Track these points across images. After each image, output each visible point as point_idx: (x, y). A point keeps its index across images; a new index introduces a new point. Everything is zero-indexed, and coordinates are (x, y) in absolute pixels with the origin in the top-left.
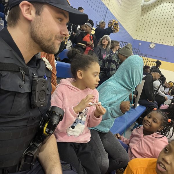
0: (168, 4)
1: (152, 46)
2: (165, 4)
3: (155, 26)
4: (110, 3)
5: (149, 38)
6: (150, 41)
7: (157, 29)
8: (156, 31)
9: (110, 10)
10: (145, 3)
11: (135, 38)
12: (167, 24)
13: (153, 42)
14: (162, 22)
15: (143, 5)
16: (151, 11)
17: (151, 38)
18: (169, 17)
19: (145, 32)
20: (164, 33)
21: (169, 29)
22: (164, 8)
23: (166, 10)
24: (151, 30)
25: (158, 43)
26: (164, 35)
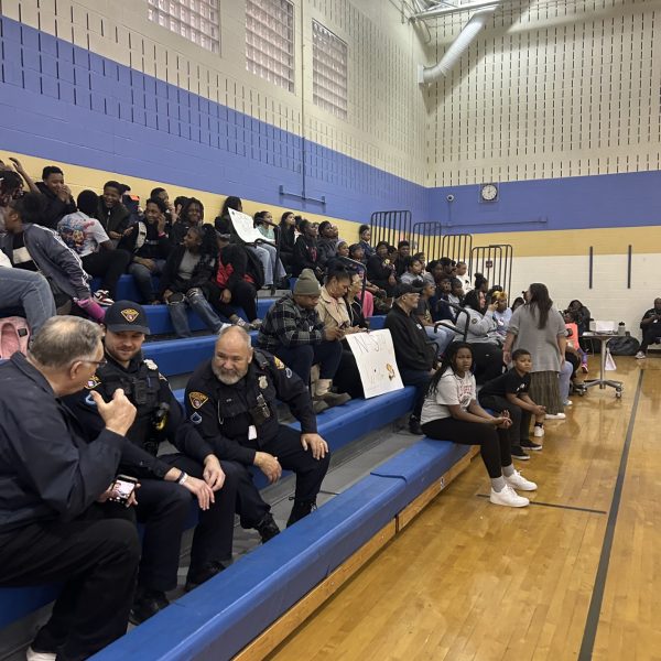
0: (498, 56)
1: (489, 194)
2: (489, 58)
3: (480, 131)
4: (307, 122)
5: (471, 173)
6: (479, 182)
7: (488, 138)
8: (488, 146)
9: (314, 140)
10: (429, 73)
11: (429, 184)
12: (513, 118)
13: (489, 182)
14: (497, 115)
15: (422, 81)
16: (456, 91)
17: (479, 172)
18: (514, 95)
19: (455, 158)
20: (513, 144)
21: (522, 129)
22: (489, 71)
23: (497, 76)
24: (471, 147)
25: (504, 180)
26: (513, 152)
